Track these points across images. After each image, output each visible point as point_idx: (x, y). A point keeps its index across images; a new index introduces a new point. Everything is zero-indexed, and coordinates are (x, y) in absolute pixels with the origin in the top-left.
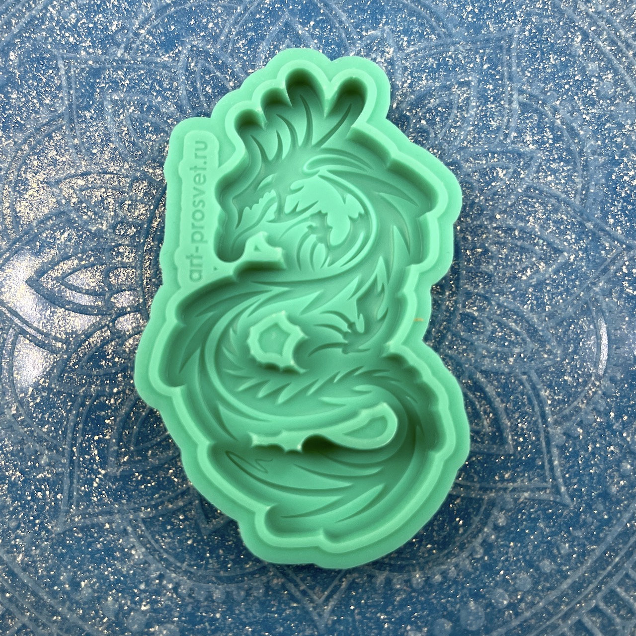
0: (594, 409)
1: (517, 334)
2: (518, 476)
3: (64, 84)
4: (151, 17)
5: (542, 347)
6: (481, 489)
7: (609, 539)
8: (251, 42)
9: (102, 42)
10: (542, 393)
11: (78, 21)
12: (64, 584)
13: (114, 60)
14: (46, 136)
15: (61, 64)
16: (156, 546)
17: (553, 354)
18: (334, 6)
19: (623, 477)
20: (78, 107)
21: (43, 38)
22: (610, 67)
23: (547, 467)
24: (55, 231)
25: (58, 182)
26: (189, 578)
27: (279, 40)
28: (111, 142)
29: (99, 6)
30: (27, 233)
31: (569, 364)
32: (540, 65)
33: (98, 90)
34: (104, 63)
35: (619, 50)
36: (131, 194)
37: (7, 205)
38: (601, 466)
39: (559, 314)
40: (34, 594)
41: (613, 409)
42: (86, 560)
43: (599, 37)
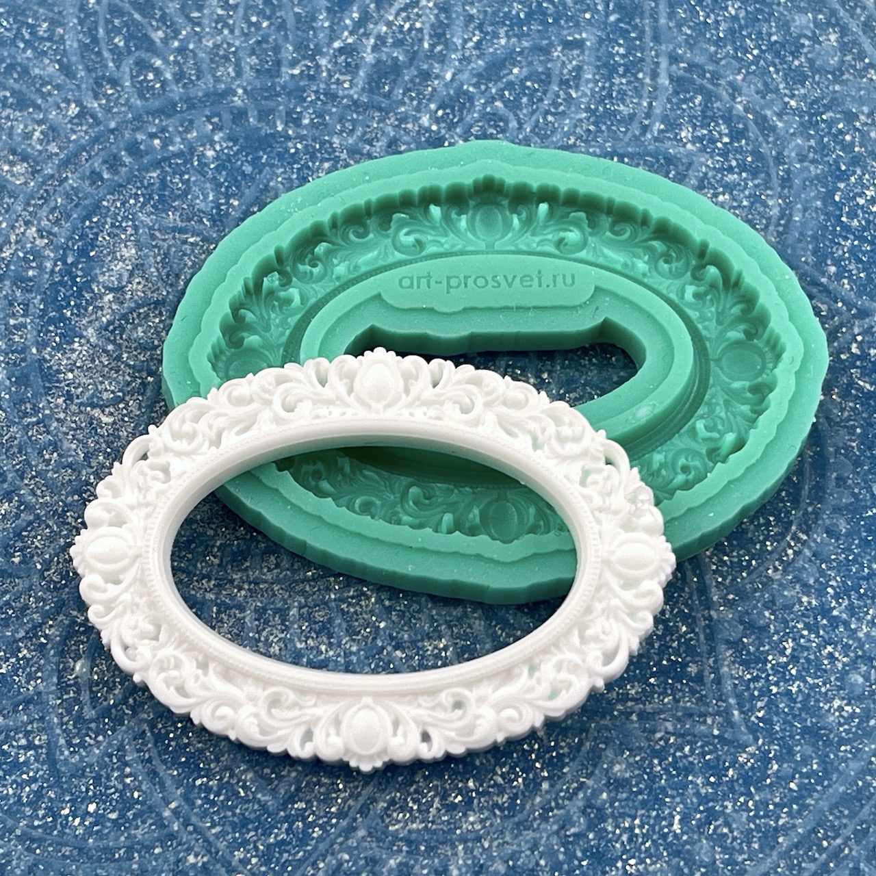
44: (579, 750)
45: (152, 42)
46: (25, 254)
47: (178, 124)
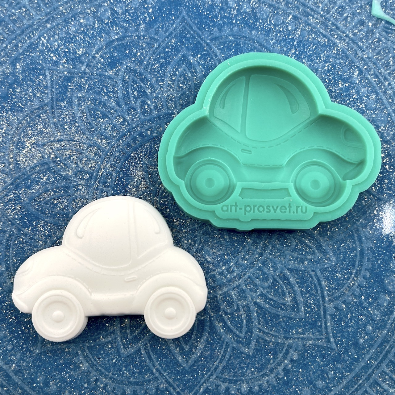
0: (353, 294)
1: (310, 247)
2: (306, 331)
3: (49, 85)
4: (103, 47)
5: (324, 256)
6: (284, 337)
7: (357, 369)
8: (162, 66)
9: (73, 60)
10: (323, 283)
11: (59, 47)
12: (40, 383)
13: (80, 73)
14: (37, 116)
15: (47, 73)
16: (95, 363)
17: (331, 260)
18: (213, 46)
19: (367, 334)
20: (57, 100)
21: (37, 56)
22: (374, 91)
23: (323, 326)
24: (40, 174)
25: (43, 145)
26: (113, 382)
27: (179, 66)
28: (76, 122)
29: (72, 39)
30: (23, 174)
31: (339, 266)
32: (333, 88)
33: (69, 90)
34: (73, 74)
35: (380, 81)
36: (87, 154)
37: (11, 156)
38: (355, 327)
39: (335, 237)
40: (21, 388)
41: (364, 294)
42: (53, 369)
43: (368, 73)
44: (282, 350)
45: (147, 94)
46: (106, 173)
47: (155, 125)
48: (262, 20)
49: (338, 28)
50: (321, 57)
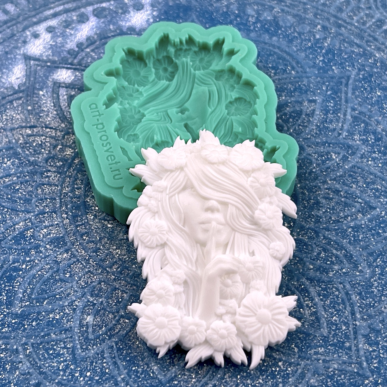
1: (337, 257)
5: (355, 268)
10: (353, 297)
14: (9, 102)
17: (364, 272)
23: (354, 348)
31: (375, 281)
36: (63, 141)
48: (284, 28)
49: (376, 39)
50: (354, 66)
